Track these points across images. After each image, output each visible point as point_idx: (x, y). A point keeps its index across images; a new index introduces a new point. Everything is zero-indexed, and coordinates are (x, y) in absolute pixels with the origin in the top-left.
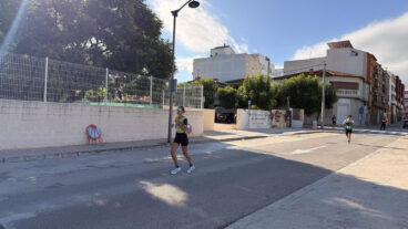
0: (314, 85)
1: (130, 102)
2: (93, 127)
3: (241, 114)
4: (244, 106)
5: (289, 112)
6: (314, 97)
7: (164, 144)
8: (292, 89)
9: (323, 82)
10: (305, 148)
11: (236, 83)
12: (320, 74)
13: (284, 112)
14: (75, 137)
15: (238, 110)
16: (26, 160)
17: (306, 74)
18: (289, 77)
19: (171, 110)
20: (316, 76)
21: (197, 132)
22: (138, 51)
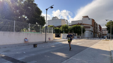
0: (80, 27)
2: (26, 38)
5: (73, 34)
6: (80, 30)
7: (44, 43)
8: (74, 28)
9: (82, 26)
11: (59, 27)
12: (81, 24)
14: (22, 41)
15: (61, 34)
16: (11, 47)
18: (73, 25)
19: (46, 34)
20: (80, 25)
21: (52, 39)
22: (37, 19)
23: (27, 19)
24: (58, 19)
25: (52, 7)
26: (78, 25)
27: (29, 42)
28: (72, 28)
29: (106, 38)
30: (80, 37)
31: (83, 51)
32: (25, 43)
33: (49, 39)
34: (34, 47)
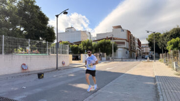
0: (109, 43)
2: (24, 64)
5: (100, 54)
6: (109, 48)
7: (55, 70)
8: (101, 45)
9: (112, 42)
10: (110, 67)
12: (111, 39)
13: (99, 54)
14: (17, 69)
15: (82, 54)
17: (106, 39)
18: (99, 40)
19: (57, 56)
20: (109, 40)
21: (67, 64)
23: (24, 32)
24: (75, 30)
26: (107, 40)
27: (30, 69)
28: (98, 45)
29: (148, 58)
30: (111, 58)
31: (116, 79)
33: (63, 63)
34: (39, 78)
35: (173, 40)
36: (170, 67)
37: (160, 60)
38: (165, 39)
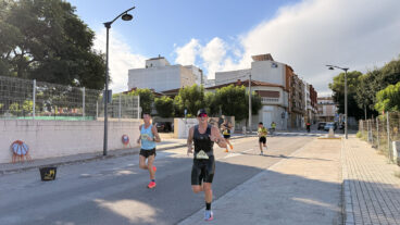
0: (242, 94)
1: (60, 115)
2: (20, 143)
3: (178, 123)
4: (180, 114)
5: (221, 120)
6: (243, 105)
7: (100, 157)
8: (223, 99)
9: (250, 92)
11: (173, 94)
12: (246, 83)
15: (175, 119)
17: (235, 84)
18: (220, 87)
19: (106, 121)
20: (243, 87)
22: (68, 63)
24: (168, 65)
25: (127, 17)
26: (237, 88)
27: (33, 156)
28: (217, 98)
29: (331, 130)
30: (244, 128)
32: (14, 163)
33: (125, 140)
34: (43, 179)
35: (390, 89)
36: (382, 153)
37: (359, 133)
38: (372, 87)
